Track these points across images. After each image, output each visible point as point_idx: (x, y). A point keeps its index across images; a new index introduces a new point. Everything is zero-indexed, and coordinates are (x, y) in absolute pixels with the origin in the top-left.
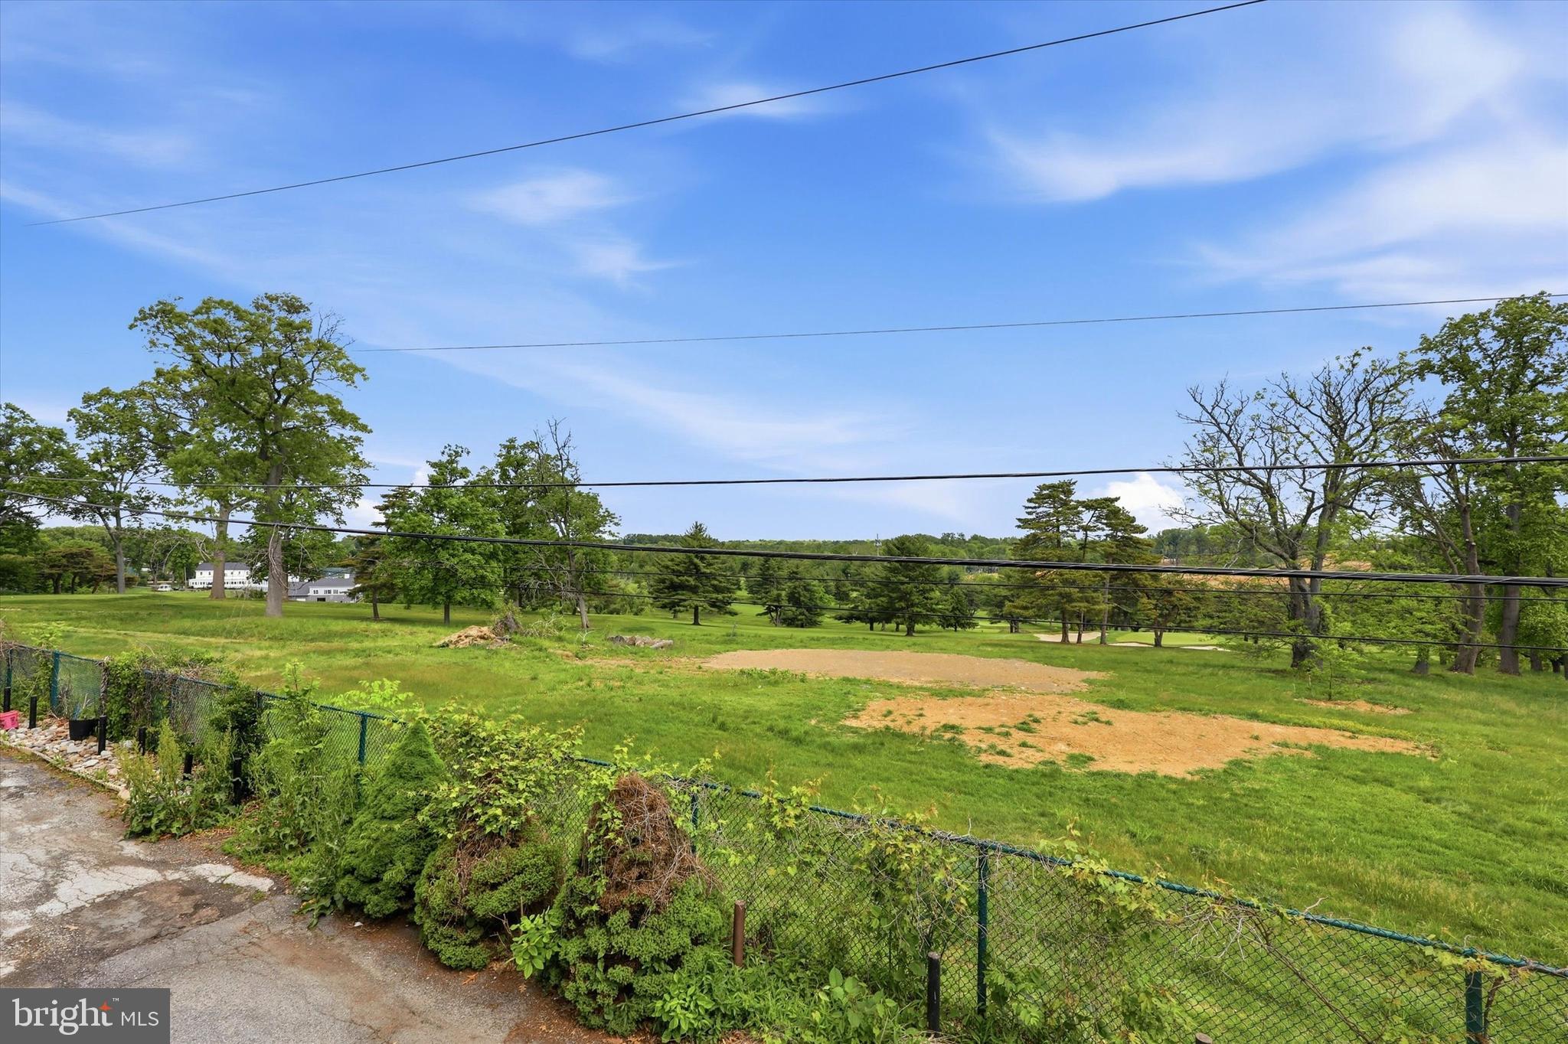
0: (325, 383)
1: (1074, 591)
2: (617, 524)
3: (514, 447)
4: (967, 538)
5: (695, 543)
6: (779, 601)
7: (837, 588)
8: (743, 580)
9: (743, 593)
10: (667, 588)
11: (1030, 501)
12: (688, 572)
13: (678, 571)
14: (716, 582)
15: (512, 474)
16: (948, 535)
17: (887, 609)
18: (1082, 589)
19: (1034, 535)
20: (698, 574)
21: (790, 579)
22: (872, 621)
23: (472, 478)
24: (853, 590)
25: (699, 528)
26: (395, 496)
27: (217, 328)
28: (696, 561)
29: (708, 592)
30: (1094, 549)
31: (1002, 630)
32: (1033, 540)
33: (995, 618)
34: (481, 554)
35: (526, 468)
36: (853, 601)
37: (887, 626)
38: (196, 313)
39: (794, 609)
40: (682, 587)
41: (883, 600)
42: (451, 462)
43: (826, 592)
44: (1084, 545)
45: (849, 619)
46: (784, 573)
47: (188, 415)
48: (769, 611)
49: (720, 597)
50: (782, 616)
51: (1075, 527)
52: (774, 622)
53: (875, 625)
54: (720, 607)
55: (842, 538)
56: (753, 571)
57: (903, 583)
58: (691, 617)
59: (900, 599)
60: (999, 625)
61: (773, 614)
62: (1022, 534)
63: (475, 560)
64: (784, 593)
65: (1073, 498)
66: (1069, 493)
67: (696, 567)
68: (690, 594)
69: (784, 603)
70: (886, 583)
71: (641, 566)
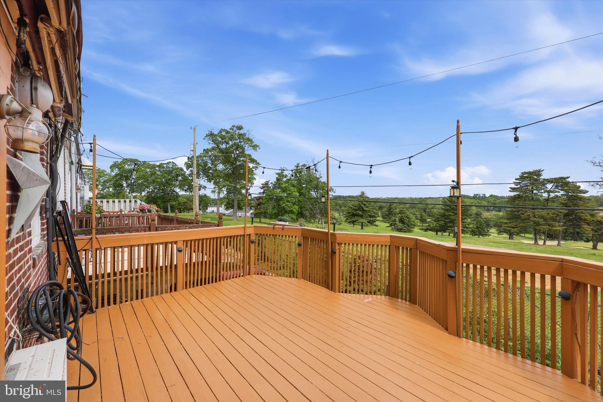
0: (249, 151)
1: (542, 221)
2: (334, 192)
3: (299, 166)
4: (487, 195)
5: (362, 199)
6: (395, 222)
7: (421, 217)
8: (380, 214)
9: (380, 218)
10: (351, 215)
11: (516, 179)
12: (359, 209)
13: (356, 209)
14: (370, 214)
15: (298, 175)
16: (477, 195)
17: (443, 226)
18: (545, 220)
19: (518, 195)
20: (363, 211)
21: (400, 213)
22: (437, 231)
23: (288, 178)
24: (428, 218)
25: (363, 193)
26: (265, 184)
27: (223, 138)
28: (362, 205)
29: (367, 217)
30: (553, 202)
31: (505, 238)
32: (518, 197)
33: (500, 232)
34: (291, 203)
35: (303, 173)
36: (428, 223)
37: (444, 234)
38: (219, 134)
39: (402, 225)
40: (357, 215)
41: (442, 223)
42: (282, 173)
43: (416, 219)
44: (547, 200)
45: (426, 230)
46: (397, 211)
47: (210, 162)
48: (391, 225)
49: (371, 219)
50: (397, 228)
51: (543, 191)
52: (393, 230)
53: (439, 233)
54: (371, 223)
55: (423, 196)
56: (385, 210)
57: (451, 216)
58: (360, 227)
59: (450, 222)
60: (502, 236)
61: (393, 227)
62: (513, 194)
63: (290, 204)
64: (397, 219)
65: (541, 177)
66: (540, 175)
67: (362, 207)
68: (360, 218)
69: (397, 223)
70: (443, 215)
71: (340, 208)
